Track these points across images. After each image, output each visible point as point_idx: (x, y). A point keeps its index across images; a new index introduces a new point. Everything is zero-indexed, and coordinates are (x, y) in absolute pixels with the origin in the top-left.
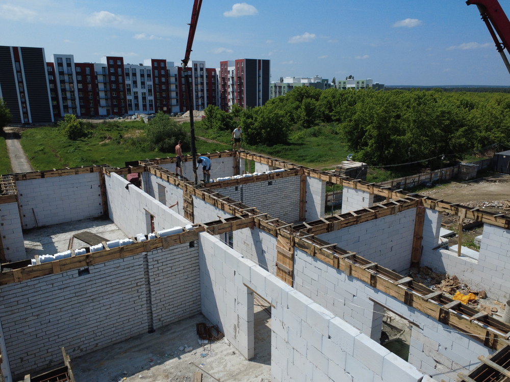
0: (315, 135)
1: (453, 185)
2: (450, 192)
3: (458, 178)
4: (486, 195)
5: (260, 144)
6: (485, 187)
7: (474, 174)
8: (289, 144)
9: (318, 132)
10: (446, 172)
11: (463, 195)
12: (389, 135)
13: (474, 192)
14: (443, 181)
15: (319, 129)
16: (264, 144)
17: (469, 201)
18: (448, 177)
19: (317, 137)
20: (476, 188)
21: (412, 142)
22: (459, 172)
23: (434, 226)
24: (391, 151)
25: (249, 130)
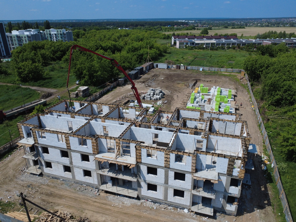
0: (52, 70)
1: (118, 88)
2: (117, 91)
3: (119, 85)
4: (128, 90)
5: (30, 81)
6: (127, 87)
7: (123, 83)
8: (45, 79)
9: (53, 68)
10: (115, 83)
11: (122, 92)
12: (93, 73)
13: (124, 90)
14: (115, 87)
15: (53, 67)
16: (32, 81)
17: (124, 94)
18: (115, 85)
19: (53, 71)
20: (125, 88)
21: (101, 74)
22: (119, 83)
23: (121, 110)
24: (95, 79)
25: (22, 75)
